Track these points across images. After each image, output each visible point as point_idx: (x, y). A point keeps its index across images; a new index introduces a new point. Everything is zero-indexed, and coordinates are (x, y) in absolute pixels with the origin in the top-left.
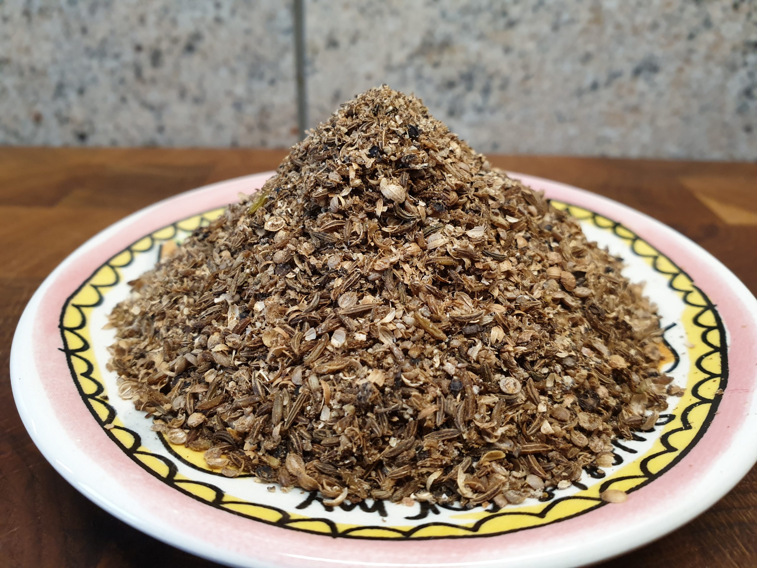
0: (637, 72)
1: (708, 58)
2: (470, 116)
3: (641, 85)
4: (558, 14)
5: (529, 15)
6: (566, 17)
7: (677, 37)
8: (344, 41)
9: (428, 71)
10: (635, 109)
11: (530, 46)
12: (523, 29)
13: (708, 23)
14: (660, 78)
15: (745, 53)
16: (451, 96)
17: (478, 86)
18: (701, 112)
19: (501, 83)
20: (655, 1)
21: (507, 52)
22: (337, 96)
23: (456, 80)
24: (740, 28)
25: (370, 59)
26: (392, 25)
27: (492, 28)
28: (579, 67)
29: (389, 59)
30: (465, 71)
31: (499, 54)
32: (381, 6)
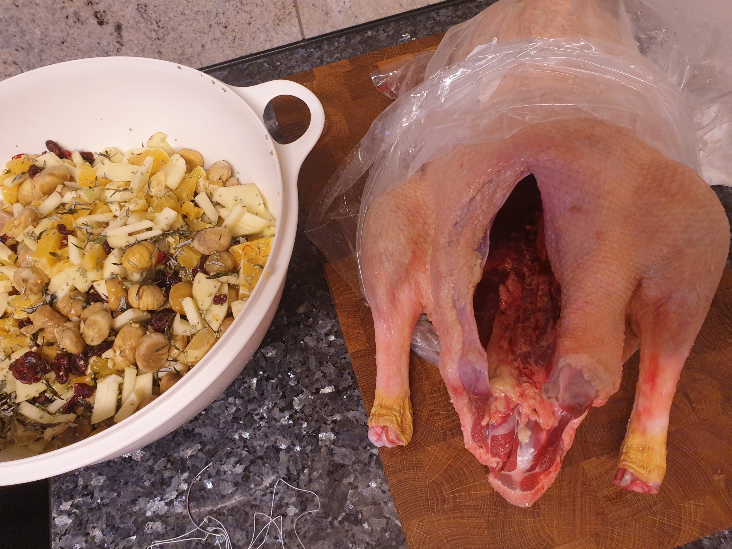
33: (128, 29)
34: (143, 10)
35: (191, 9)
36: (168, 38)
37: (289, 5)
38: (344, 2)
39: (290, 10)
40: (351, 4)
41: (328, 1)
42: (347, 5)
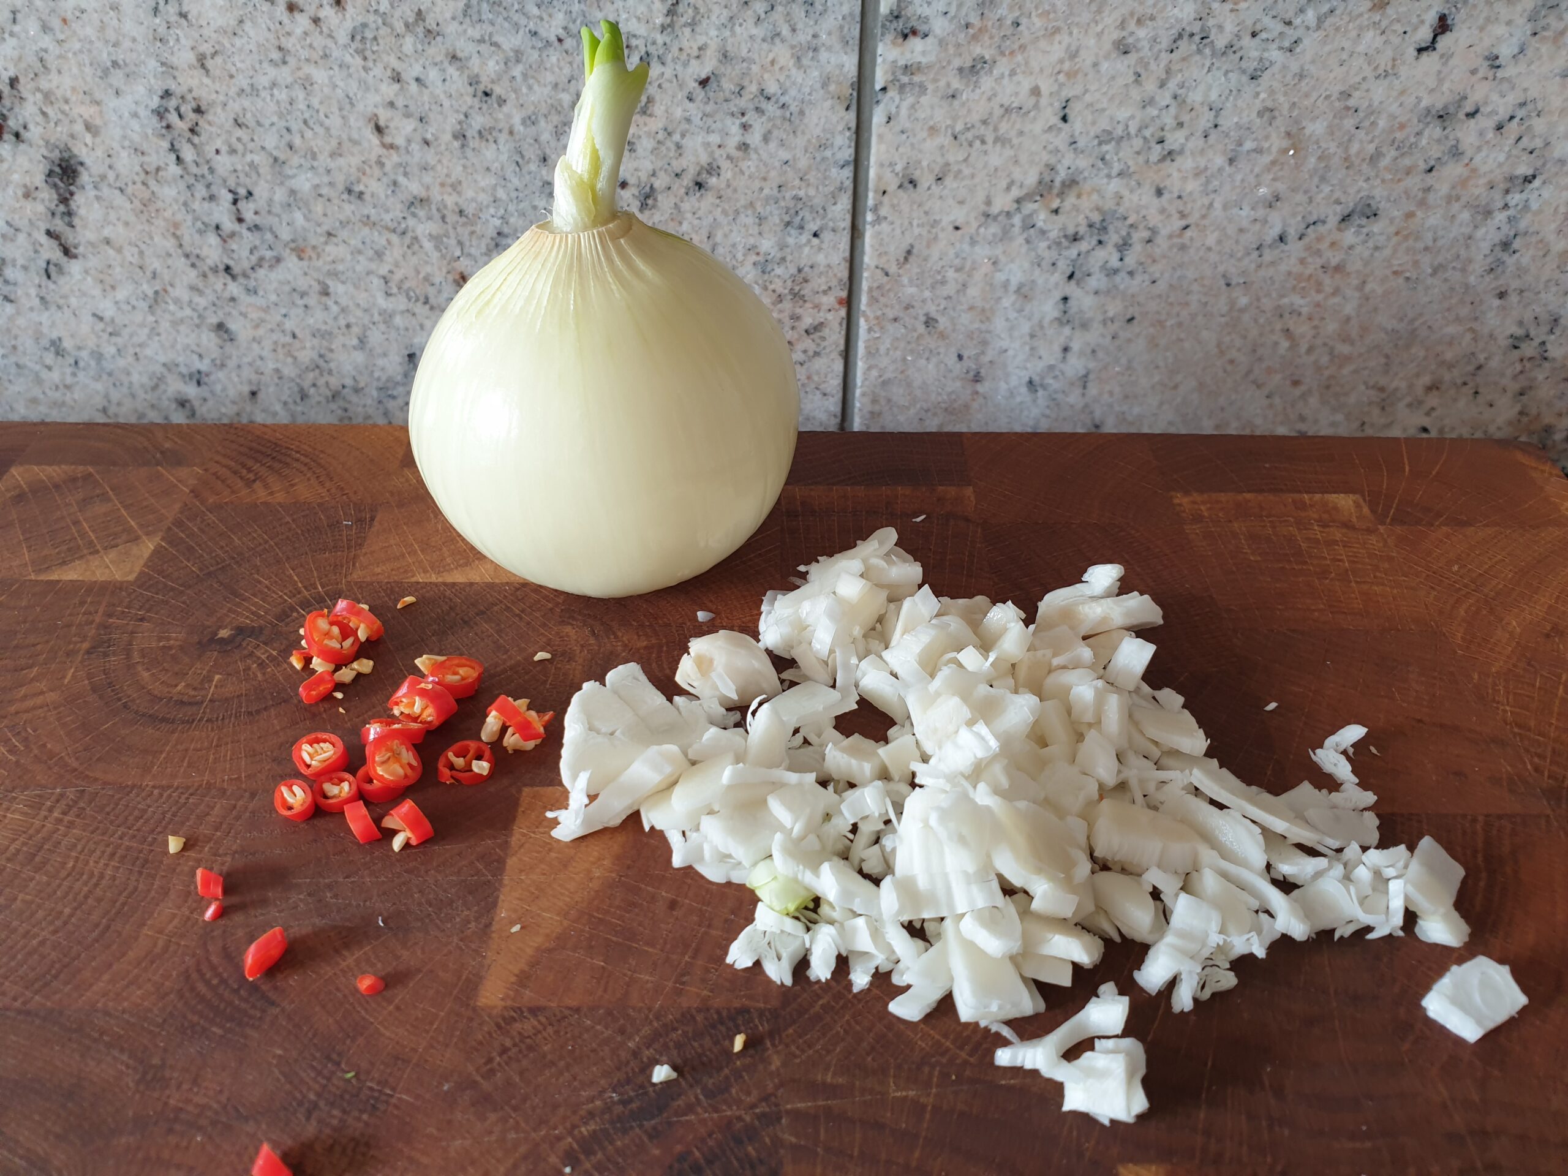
0: (1345, 219)
1: (1450, 199)
2: (1097, 281)
3: (1349, 236)
5: (1197, 142)
6: (1249, 145)
7: (1408, 171)
8: (926, 180)
9: (1042, 218)
10: (1338, 268)
11: (1192, 186)
12: (1186, 163)
13: (1456, 152)
14: (1378, 225)
15: (1506, 192)
16: (1073, 252)
17: (1113, 238)
18: (1435, 272)
19: (1146, 234)
20: (1382, 123)
21: (1159, 192)
22: (909, 252)
23: (1082, 230)
24: (1502, 158)
25: (961, 203)
26: (997, 157)
27: (1141, 159)
28: (1261, 212)
29: (988, 202)
30: (1096, 217)
31: (1146, 195)
32: (982, 130)
33: (106, 191)
34: (181, 126)
35: (395, 183)
36: (270, 279)
37: (825, 292)
38: (1066, 349)
39: (821, 317)
40: (1092, 365)
41: (999, 324)
42: (1075, 365)
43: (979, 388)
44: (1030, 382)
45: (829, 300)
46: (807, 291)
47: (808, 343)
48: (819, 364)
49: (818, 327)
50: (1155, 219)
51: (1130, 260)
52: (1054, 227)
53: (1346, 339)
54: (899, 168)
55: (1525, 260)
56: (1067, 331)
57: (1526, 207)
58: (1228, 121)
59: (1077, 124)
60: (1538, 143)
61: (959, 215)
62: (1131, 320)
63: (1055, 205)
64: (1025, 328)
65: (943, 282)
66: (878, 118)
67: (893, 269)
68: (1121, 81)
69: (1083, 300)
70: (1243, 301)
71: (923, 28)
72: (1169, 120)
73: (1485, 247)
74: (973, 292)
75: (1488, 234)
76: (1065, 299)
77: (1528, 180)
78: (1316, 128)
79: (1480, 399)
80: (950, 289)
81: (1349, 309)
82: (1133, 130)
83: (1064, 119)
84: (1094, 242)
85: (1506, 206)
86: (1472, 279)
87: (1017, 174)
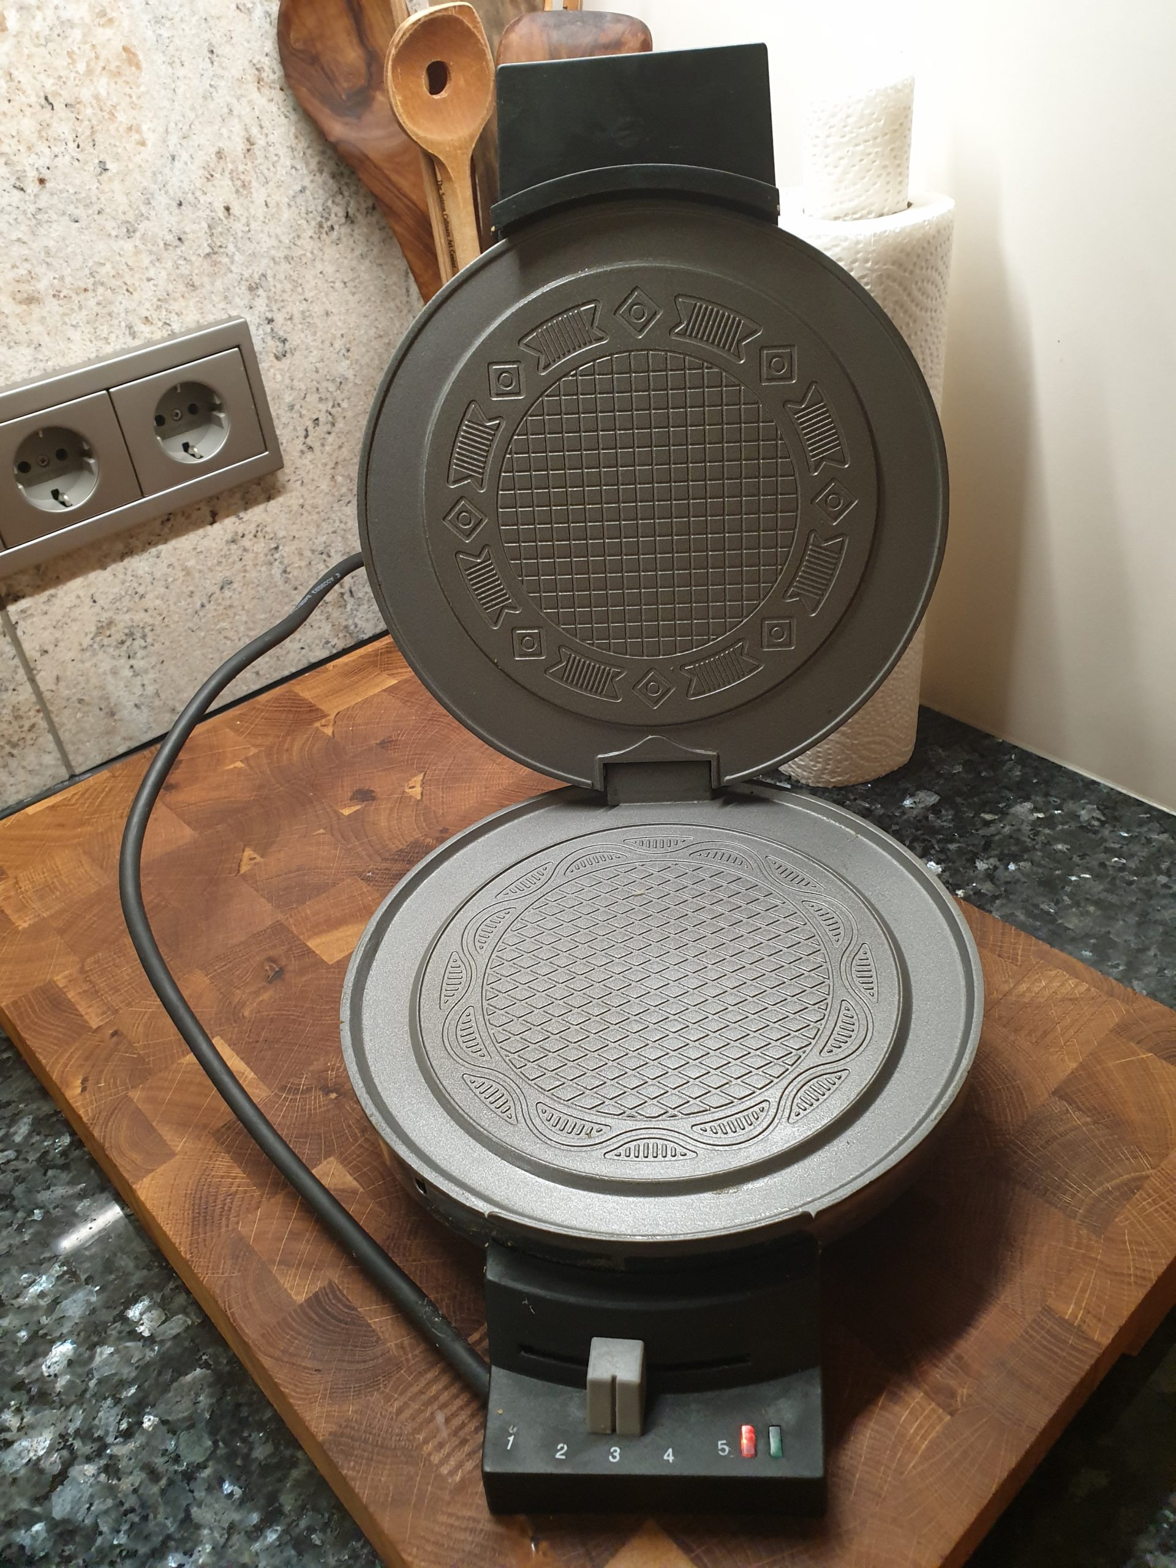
0: (222, 588)
1: (256, 565)
2: (141, 653)
3: (227, 593)
4: (166, 580)
5: (150, 587)
7: (234, 563)
8: (50, 648)
9: (106, 641)
10: (231, 606)
11: (158, 602)
12: (149, 596)
13: (245, 550)
14: (235, 585)
15: (272, 555)
16: (124, 647)
17: (138, 635)
18: (266, 592)
19: (150, 628)
20: (214, 552)
21: (146, 611)
22: (58, 678)
23: (124, 638)
24: (263, 545)
25: (70, 650)
26: (75, 627)
27: (132, 603)
28: (189, 600)
29: (81, 645)
30: (127, 631)
31: (142, 614)
32: (64, 620)
37: (29, 710)
38: (143, 685)
39: (33, 721)
40: (157, 686)
41: (110, 688)
42: (150, 689)
43: (116, 717)
44: (136, 705)
45: (32, 713)
46: (21, 713)
47: (32, 735)
48: (41, 740)
49: (33, 726)
50: (150, 621)
51: (149, 640)
52: (113, 641)
53: (250, 629)
54: (37, 648)
55: (296, 573)
56: (139, 677)
57: (283, 557)
58: (158, 575)
59: (101, 602)
60: (272, 535)
61: (71, 655)
62: (163, 662)
63: (108, 634)
64: (122, 684)
65: (78, 683)
66: (19, 633)
67: (54, 688)
68: (110, 579)
69: (138, 663)
70: (203, 634)
71: (20, 594)
72: (136, 585)
73: (278, 575)
74: (94, 681)
75: (276, 570)
76: (132, 667)
77: (277, 548)
78: (190, 563)
79: (314, 627)
80: (83, 684)
81: (244, 618)
82: (123, 594)
83: (95, 602)
84: (131, 639)
85: (276, 560)
86: (282, 588)
87: (87, 630)
